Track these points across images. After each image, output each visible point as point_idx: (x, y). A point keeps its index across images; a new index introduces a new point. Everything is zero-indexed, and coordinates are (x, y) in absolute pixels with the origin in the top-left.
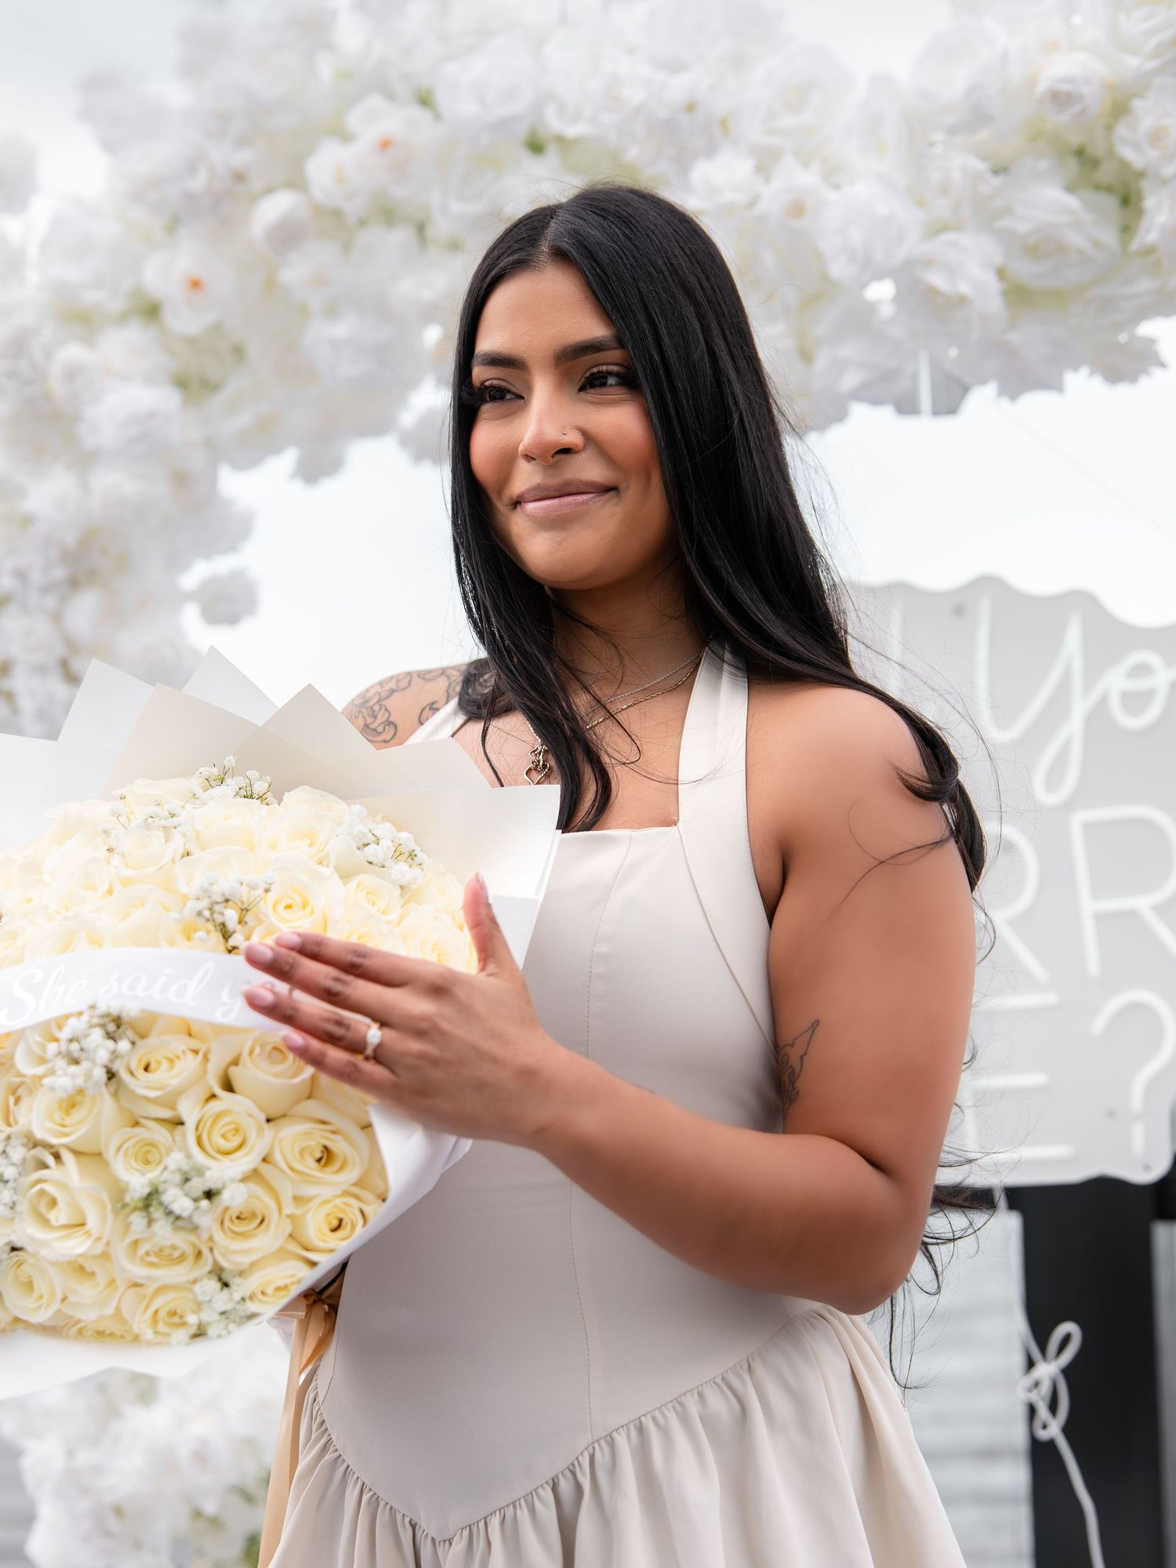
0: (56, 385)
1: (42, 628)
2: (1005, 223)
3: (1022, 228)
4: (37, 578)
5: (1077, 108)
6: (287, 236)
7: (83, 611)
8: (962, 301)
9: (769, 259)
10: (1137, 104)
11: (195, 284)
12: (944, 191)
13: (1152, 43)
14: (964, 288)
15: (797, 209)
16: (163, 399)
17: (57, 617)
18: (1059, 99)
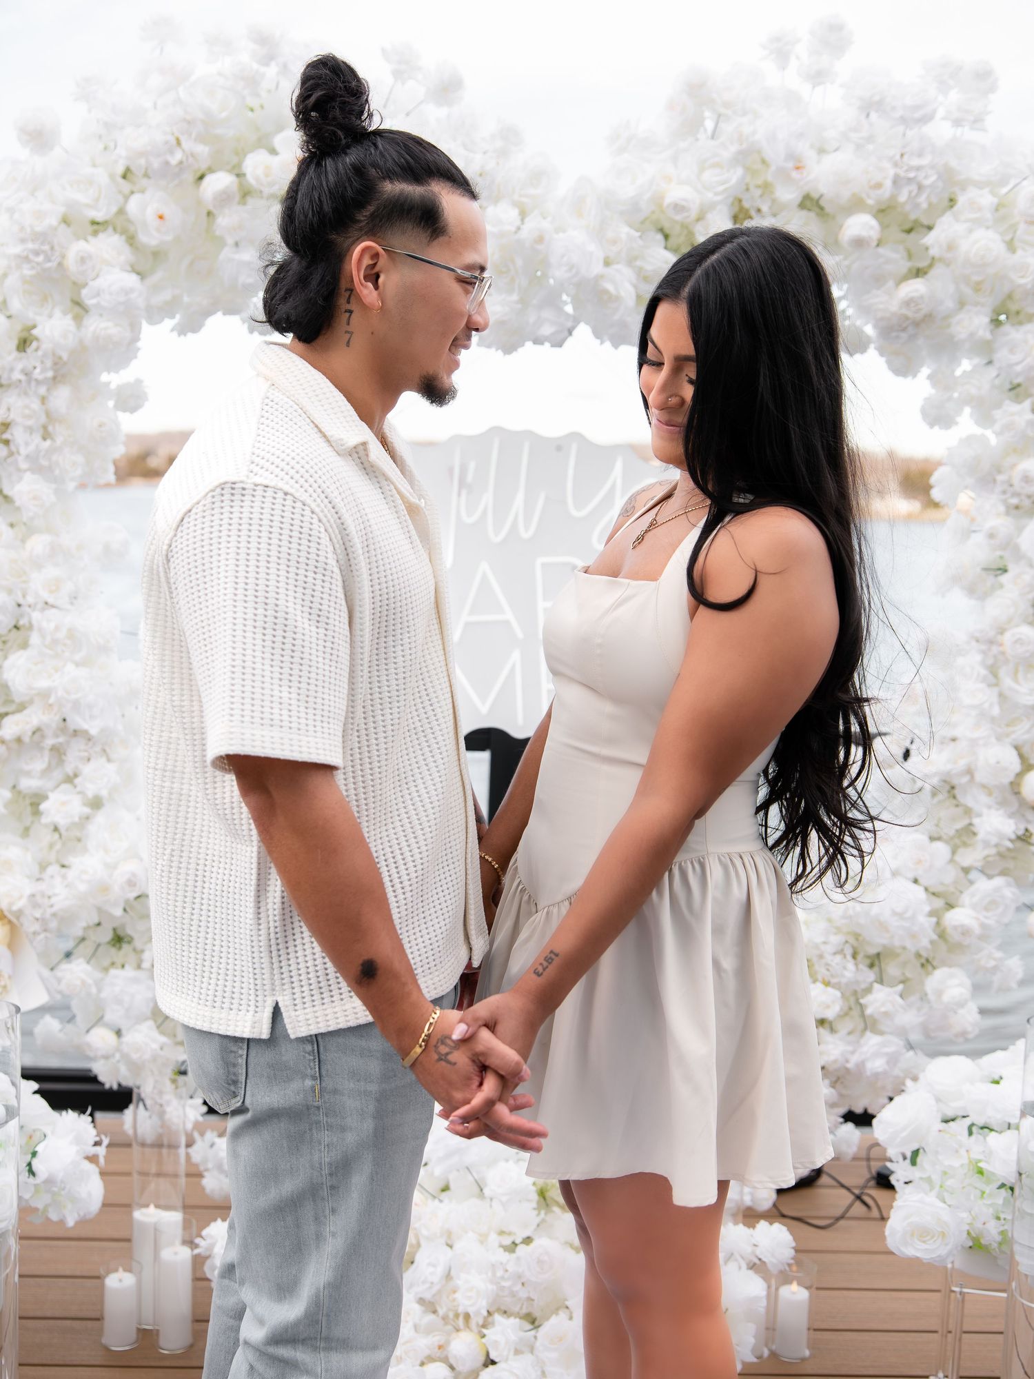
0: (71, 262)
1: (36, 405)
2: (638, 263)
3: (649, 267)
4: (37, 373)
5: (686, 214)
6: (224, 199)
7: (61, 398)
8: (617, 299)
9: (519, 262)
10: (709, 216)
11: (161, 217)
12: (614, 242)
13: (721, 188)
14: (623, 294)
15: (540, 240)
16: (132, 280)
17: (43, 400)
18: (678, 208)
